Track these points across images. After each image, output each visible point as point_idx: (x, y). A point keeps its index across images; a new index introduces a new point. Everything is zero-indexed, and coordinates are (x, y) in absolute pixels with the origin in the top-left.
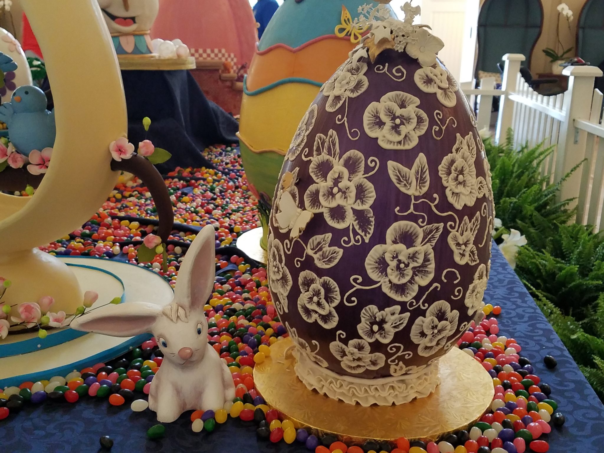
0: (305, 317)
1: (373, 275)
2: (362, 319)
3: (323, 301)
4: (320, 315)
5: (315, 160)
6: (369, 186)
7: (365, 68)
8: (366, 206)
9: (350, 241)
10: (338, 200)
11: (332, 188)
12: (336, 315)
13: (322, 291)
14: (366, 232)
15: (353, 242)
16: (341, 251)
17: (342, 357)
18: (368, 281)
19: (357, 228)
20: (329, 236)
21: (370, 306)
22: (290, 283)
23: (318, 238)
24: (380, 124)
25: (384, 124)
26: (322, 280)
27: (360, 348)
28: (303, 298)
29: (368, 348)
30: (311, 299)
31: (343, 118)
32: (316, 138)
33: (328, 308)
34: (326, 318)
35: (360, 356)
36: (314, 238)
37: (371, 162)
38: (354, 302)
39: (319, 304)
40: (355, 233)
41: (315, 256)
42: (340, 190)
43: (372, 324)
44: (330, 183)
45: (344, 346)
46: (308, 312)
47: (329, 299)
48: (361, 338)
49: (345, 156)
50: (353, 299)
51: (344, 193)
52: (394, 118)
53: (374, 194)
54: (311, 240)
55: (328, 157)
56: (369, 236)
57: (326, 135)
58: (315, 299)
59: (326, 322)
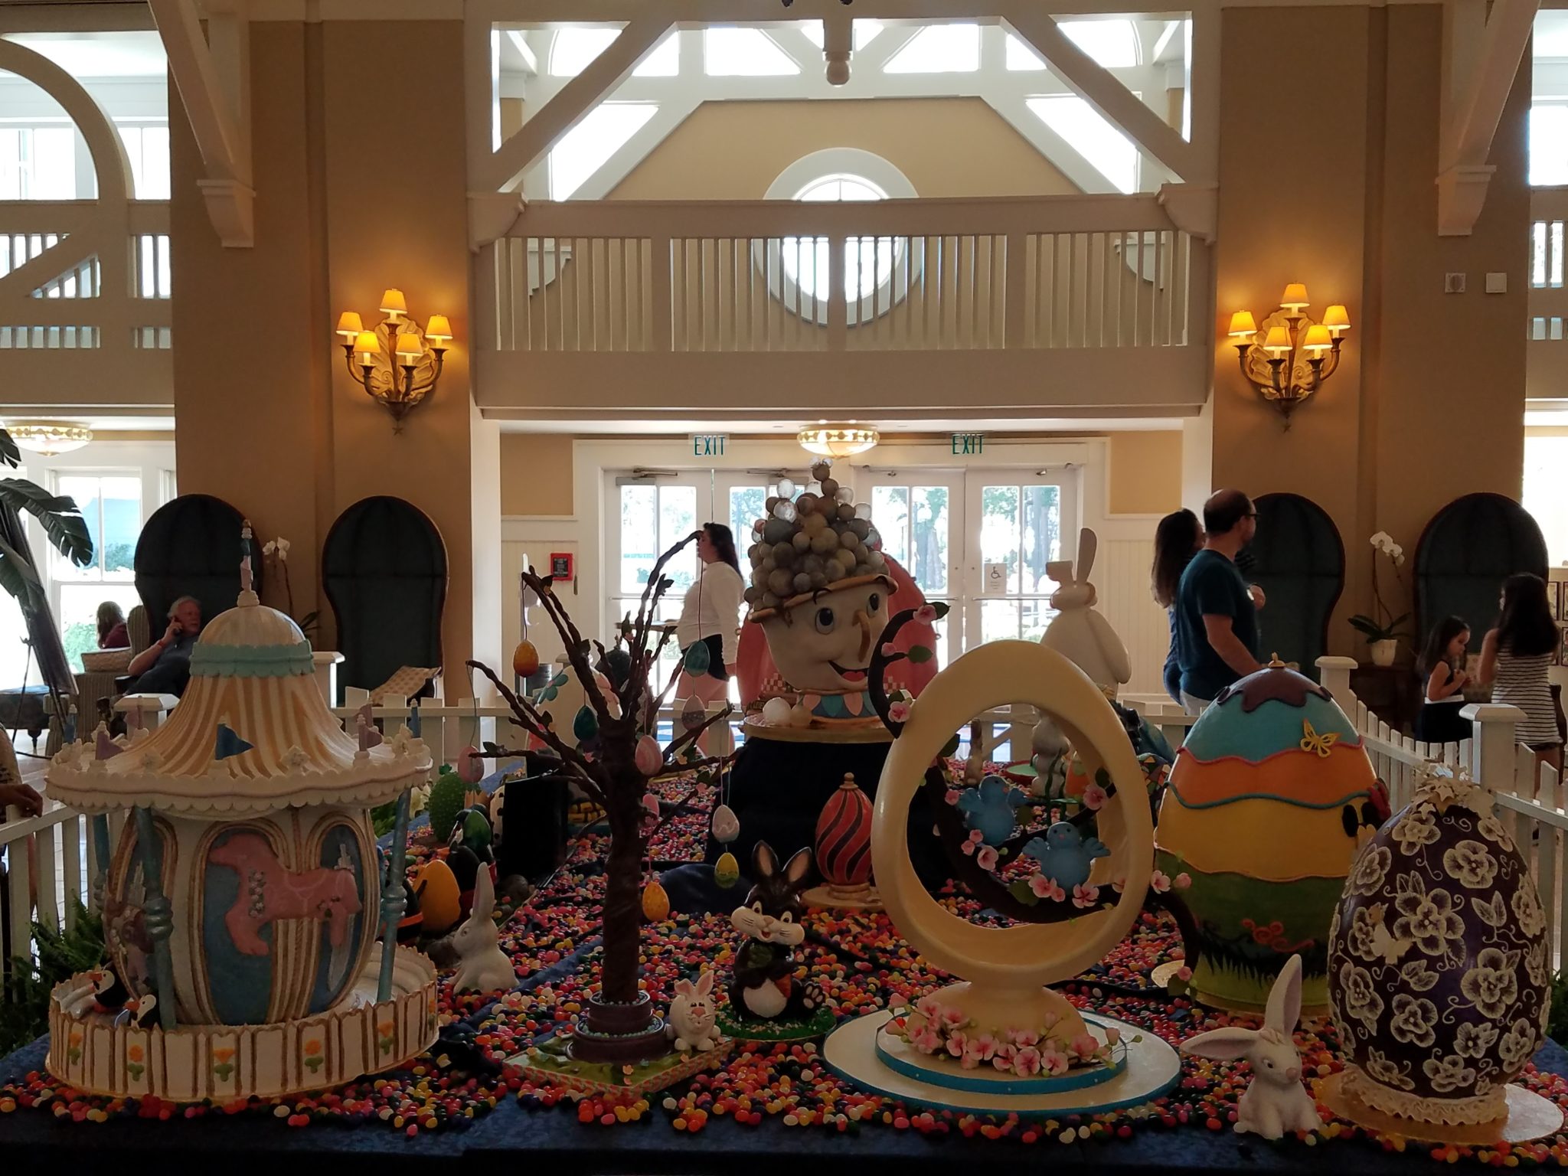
0: (1399, 1039)
1: (1469, 996)
2: (1459, 1036)
3: (1420, 1021)
4: (1416, 1034)
5: (1400, 896)
6: (1459, 919)
7: (1434, 821)
8: (1458, 936)
9: (1445, 966)
10: (1430, 931)
11: (1423, 921)
12: (1433, 1033)
13: (1420, 1012)
14: (1460, 958)
15: (1448, 967)
16: (1438, 975)
17: (1434, 1075)
18: (1463, 1000)
19: (1451, 955)
20: (1424, 962)
21: (1466, 1023)
22: (1382, 1006)
23: (1413, 964)
24: (1460, 867)
25: (1463, 867)
26: (1419, 1002)
27: (1454, 1064)
28: (1398, 1020)
29: (1462, 1063)
30: (1406, 1021)
31: (1423, 861)
32: (1398, 878)
33: (1425, 1027)
34: (1421, 1038)
35: (1453, 1072)
36: (1409, 964)
37: (1458, 898)
38: (1451, 1020)
39: (1416, 1025)
40: (1449, 959)
41: (1411, 981)
42: (1431, 922)
43: (1468, 1040)
44: (1420, 917)
45: (1439, 1063)
46: (1402, 1032)
47: (1426, 1019)
48: (1456, 1053)
49: (1432, 893)
50: (1452, 1017)
51: (1435, 925)
52: (1470, 862)
53: (1463, 926)
54: (1405, 967)
55: (1415, 894)
56: (1462, 962)
57: (1409, 875)
58: (1412, 1020)
59: (1422, 1041)
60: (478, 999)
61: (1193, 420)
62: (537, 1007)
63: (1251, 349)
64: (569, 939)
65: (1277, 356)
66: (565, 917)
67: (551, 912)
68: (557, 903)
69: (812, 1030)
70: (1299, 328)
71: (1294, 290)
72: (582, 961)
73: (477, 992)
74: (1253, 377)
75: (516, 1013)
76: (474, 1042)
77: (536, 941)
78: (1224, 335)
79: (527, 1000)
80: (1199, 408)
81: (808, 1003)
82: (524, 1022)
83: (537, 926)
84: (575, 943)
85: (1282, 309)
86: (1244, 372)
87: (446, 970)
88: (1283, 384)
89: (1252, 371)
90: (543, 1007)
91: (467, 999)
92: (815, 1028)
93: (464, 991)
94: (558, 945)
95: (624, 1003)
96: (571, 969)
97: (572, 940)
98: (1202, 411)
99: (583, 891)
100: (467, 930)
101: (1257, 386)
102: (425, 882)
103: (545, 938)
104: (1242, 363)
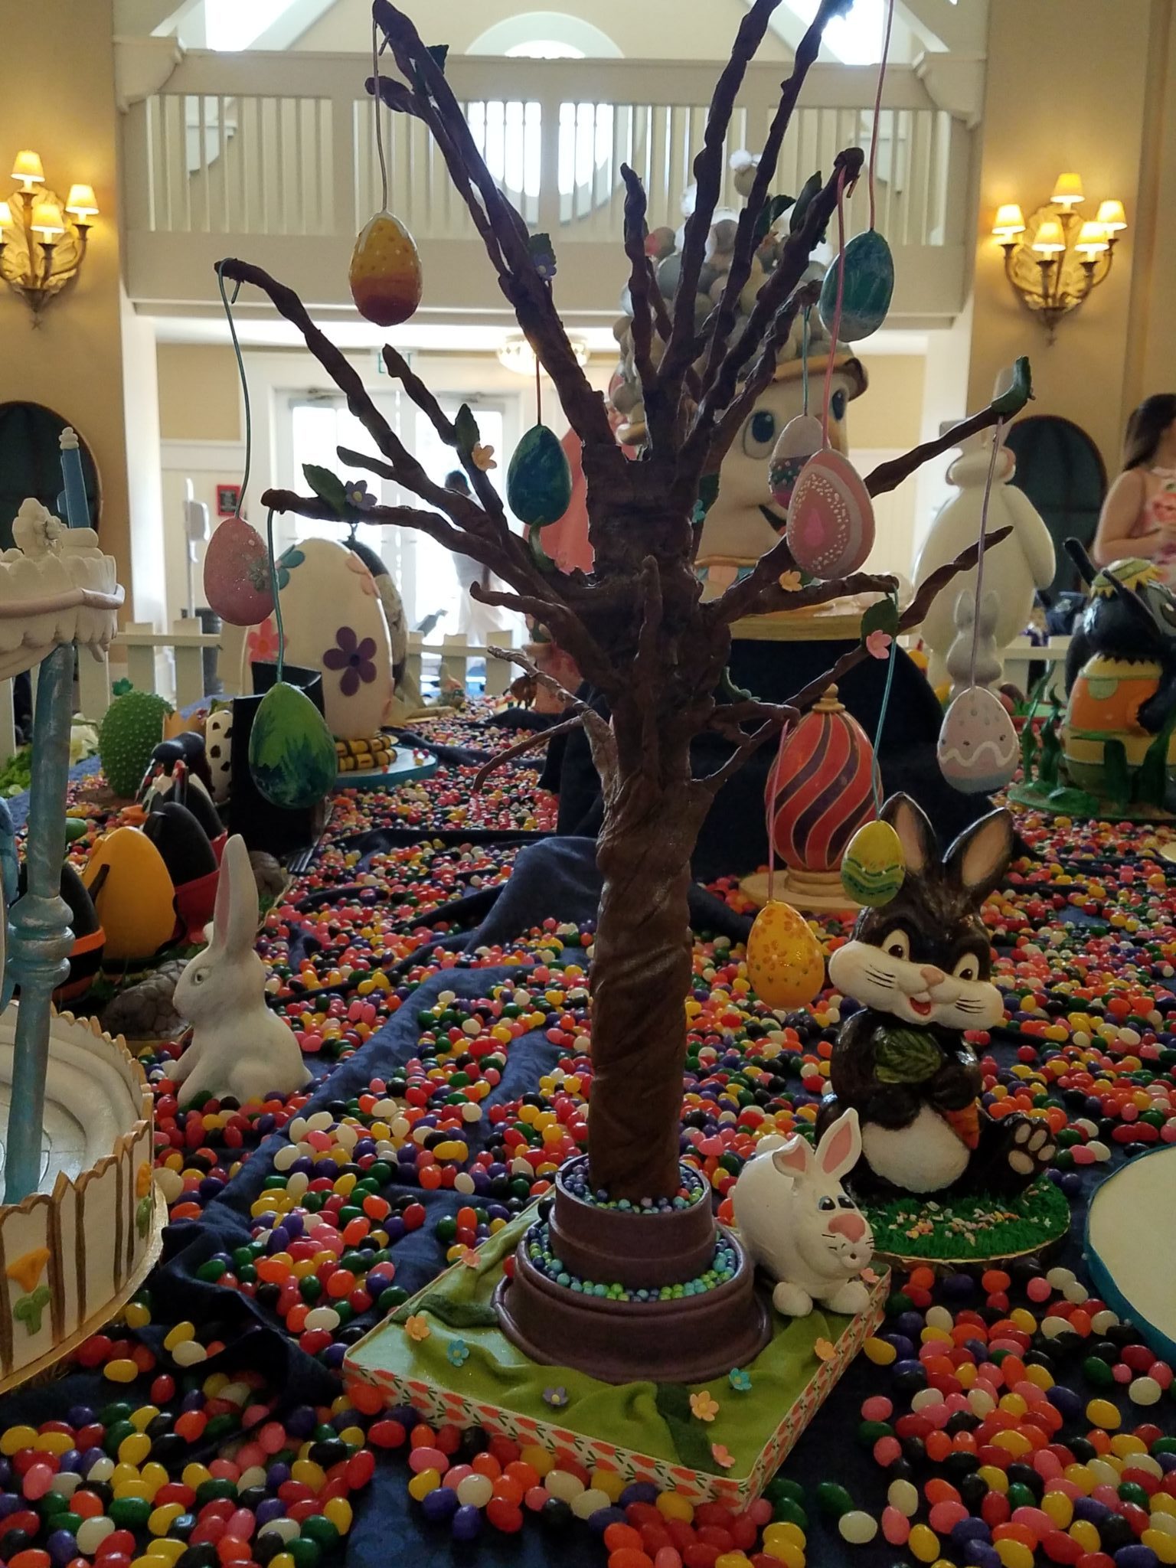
60: (232, 1122)
61: (942, 335)
62: (373, 1151)
63: (1016, 250)
64: (379, 973)
65: (1048, 257)
66: (356, 926)
67: (329, 917)
68: (333, 899)
69: (1043, 1229)
70: (1071, 225)
71: (1068, 180)
72: (424, 1024)
73: (230, 1104)
74: (1016, 281)
75: (336, 1172)
76: (254, 1278)
77: (320, 977)
78: (988, 232)
79: (348, 1131)
80: (952, 320)
81: (1020, 1162)
82: (356, 1200)
83: (312, 946)
84: (394, 981)
85: (1052, 203)
86: (1009, 276)
87: (157, 1043)
88: (1051, 291)
89: (1016, 274)
90: (387, 1152)
91: (213, 1121)
92: (1047, 1222)
93: (202, 1102)
94: (365, 984)
95: (655, 1204)
96: (408, 1042)
97: (387, 974)
98: (956, 324)
99: (370, 879)
100: (203, 972)
101: (1020, 292)
102: (105, 869)
103: (335, 972)
104: (1007, 266)
